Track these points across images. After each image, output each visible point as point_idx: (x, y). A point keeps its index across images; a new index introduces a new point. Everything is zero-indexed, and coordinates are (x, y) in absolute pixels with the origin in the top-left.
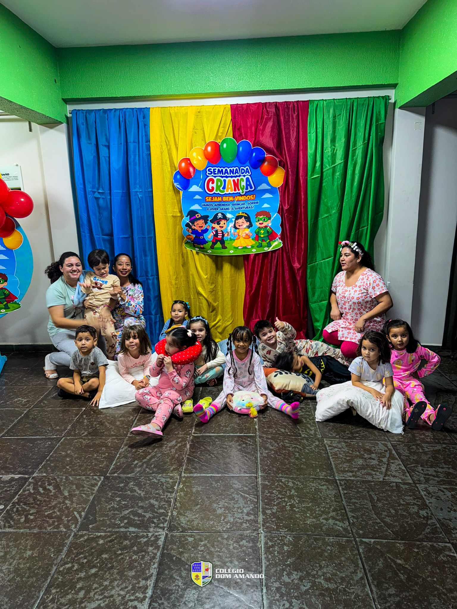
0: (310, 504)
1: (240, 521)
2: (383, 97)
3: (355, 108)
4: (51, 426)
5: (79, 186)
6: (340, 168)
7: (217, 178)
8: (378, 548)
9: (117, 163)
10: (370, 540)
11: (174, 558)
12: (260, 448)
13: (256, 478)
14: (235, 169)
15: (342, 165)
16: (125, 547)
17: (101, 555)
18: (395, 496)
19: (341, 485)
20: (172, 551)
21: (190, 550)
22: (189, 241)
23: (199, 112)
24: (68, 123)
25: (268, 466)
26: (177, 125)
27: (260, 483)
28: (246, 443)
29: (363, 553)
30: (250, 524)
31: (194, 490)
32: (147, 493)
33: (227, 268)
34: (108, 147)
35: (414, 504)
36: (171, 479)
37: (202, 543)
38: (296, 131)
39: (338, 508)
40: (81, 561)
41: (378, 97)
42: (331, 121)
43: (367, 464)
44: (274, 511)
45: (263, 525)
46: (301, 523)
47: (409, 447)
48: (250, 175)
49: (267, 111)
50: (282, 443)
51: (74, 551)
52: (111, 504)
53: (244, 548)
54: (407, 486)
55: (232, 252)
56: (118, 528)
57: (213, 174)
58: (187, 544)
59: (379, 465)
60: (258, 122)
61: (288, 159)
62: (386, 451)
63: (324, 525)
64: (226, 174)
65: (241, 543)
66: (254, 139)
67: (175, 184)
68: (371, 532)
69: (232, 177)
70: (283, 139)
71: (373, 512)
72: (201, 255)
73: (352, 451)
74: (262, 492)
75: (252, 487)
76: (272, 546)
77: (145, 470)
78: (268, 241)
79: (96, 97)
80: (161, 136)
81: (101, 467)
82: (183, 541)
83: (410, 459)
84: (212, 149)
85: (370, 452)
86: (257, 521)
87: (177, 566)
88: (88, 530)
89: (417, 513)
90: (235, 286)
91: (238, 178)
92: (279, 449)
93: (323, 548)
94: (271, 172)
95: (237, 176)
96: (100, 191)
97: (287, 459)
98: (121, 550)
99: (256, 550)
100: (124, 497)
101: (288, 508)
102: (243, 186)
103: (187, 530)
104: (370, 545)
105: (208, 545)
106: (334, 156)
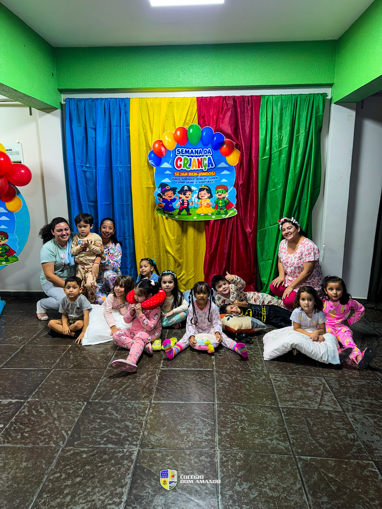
0: (258, 427)
1: (200, 440)
2: (321, 94)
3: (298, 103)
4: (43, 359)
5: (70, 162)
6: (285, 151)
7: (184, 157)
8: (313, 464)
9: (102, 143)
10: (307, 457)
11: (145, 470)
12: (217, 381)
13: (213, 405)
14: (199, 150)
15: (287, 148)
16: (105, 461)
17: (84, 467)
18: (328, 422)
19: (284, 412)
20: (144, 464)
21: (158, 463)
22: (160, 208)
23: (171, 103)
24: (62, 109)
25: (223, 396)
26: (152, 113)
27: (217, 409)
28: (205, 377)
29: (301, 468)
30: (208, 443)
31: (162, 414)
32: (122, 416)
33: (191, 231)
34: (95, 129)
35: (343, 428)
36: (143, 405)
37: (169, 458)
38: (250, 120)
39: (281, 431)
40: (68, 471)
41: (318, 94)
42: (279, 113)
43: (304, 396)
44: (228, 432)
45: (219, 444)
46: (251, 442)
47: (339, 382)
48: (212, 156)
49: (227, 103)
50: (235, 377)
51: (62, 463)
52: (93, 425)
53: (203, 463)
54: (337, 414)
55: (195, 218)
56: (99, 444)
57: (181, 154)
58: (156, 458)
59: (314, 396)
60: (219, 112)
61: (243, 143)
62: (321, 385)
63: (270, 444)
64: (192, 154)
65: (201, 458)
66: (215, 126)
67: (150, 161)
68: (308, 451)
69: (196, 156)
70: (239, 126)
71: (309, 434)
72: (170, 220)
73: (293, 384)
74: (218, 417)
75: (210, 412)
76: (227, 461)
77: (121, 397)
78: (226, 209)
79: (86, 88)
80: (139, 122)
81: (84, 394)
82: (153, 456)
83: (340, 391)
84: (180, 133)
85: (307, 385)
86: (214, 440)
87: (148, 477)
88: (73, 446)
89: (346, 436)
90: (198, 247)
91: (201, 157)
92: (232, 382)
93: (268, 463)
94: (229, 153)
95: (200, 156)
96: (87, 165)
97: (239, 390)
98: (101, 462)
99: (213, 464)
100: (103, 419)
101: (240, 430)
102: (206, 164)
103: (156, 447)
104: (307, 461)
105: (174, 460)
106: (280, 141)
